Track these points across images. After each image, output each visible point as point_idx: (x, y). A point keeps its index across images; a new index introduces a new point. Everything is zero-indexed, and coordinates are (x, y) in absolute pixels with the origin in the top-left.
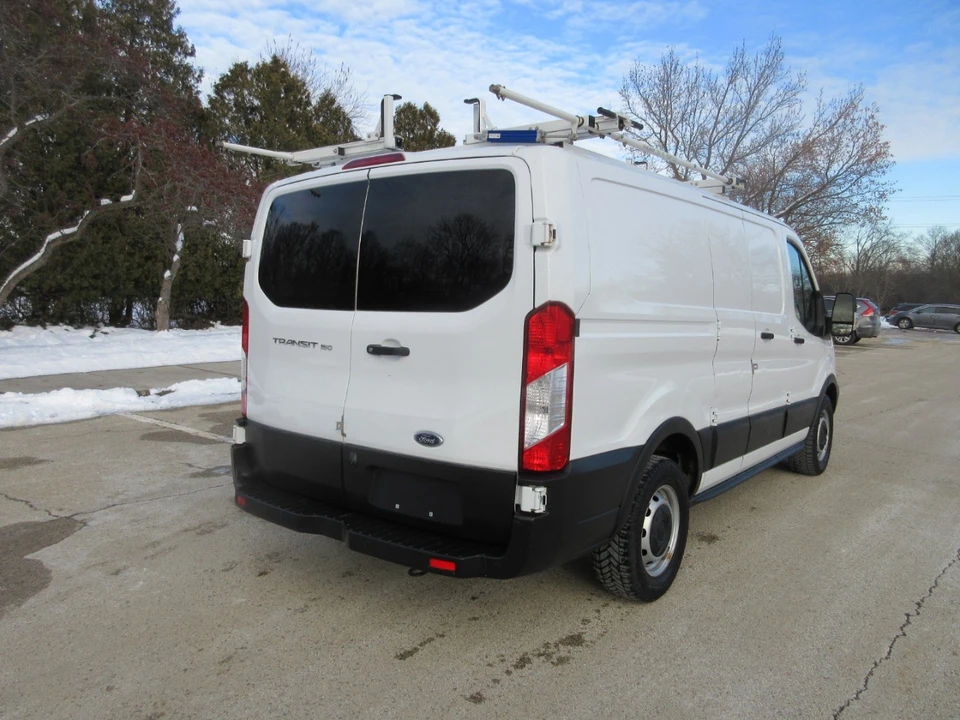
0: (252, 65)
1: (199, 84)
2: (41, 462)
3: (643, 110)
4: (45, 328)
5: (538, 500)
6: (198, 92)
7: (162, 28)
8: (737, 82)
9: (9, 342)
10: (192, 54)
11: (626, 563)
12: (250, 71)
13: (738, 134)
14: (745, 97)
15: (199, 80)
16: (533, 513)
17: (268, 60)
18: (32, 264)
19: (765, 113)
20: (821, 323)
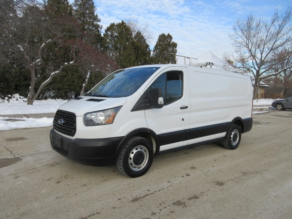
1: (101, 30)
2: (25, 139)
6: (101, 32)
7: (91, 14)
8: (275, 23)
10: (100, 21)
12: (115, 25)
15: (101, 28)
17: (121, 22)
18: (47, 82)
19: (285, 33)
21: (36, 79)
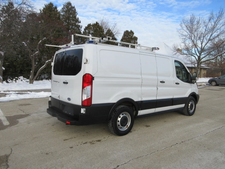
0: (92, 24)
2: (31, 105)
3: (186, 29)
4: (49, 80)
5: (83, 111)
6: (81, 30)
7: (74, 18)
8: (211, 20)
9: (41, 83)
10: (80, 23)
11: (113, 127)
12: (91, 25)
13: (211, 33)
14: (213, 24)
15: (81, 28)
16: (82, 113)
17: (95, 23)
18: (43, 67)
19: (219, 28)
20: (190, 80)
21: (35, 65)
